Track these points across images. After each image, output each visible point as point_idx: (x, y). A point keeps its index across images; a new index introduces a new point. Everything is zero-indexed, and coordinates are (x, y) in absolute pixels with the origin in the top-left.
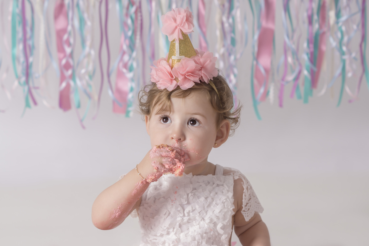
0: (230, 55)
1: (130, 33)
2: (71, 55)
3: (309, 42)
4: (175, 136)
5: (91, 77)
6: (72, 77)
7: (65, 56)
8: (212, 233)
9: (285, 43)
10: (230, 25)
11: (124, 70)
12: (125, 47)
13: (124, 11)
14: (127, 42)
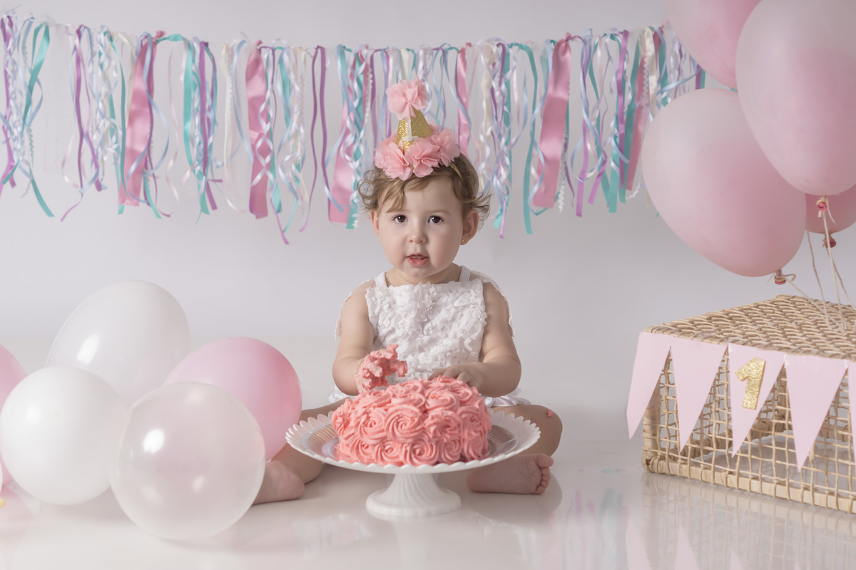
0: (500, 137)
1: (356, 103)
2: (270, 134)
3: (619, 119)
4: (414, 237)
5: (299, 167)
6: (271, 166)
7: (261, 136)
8: (458, 351)
9: (584, 122)
10: (502, 93)
11: (347, 157)
12: (348, 123)
13: (349, 71)
14: (352, 115)
